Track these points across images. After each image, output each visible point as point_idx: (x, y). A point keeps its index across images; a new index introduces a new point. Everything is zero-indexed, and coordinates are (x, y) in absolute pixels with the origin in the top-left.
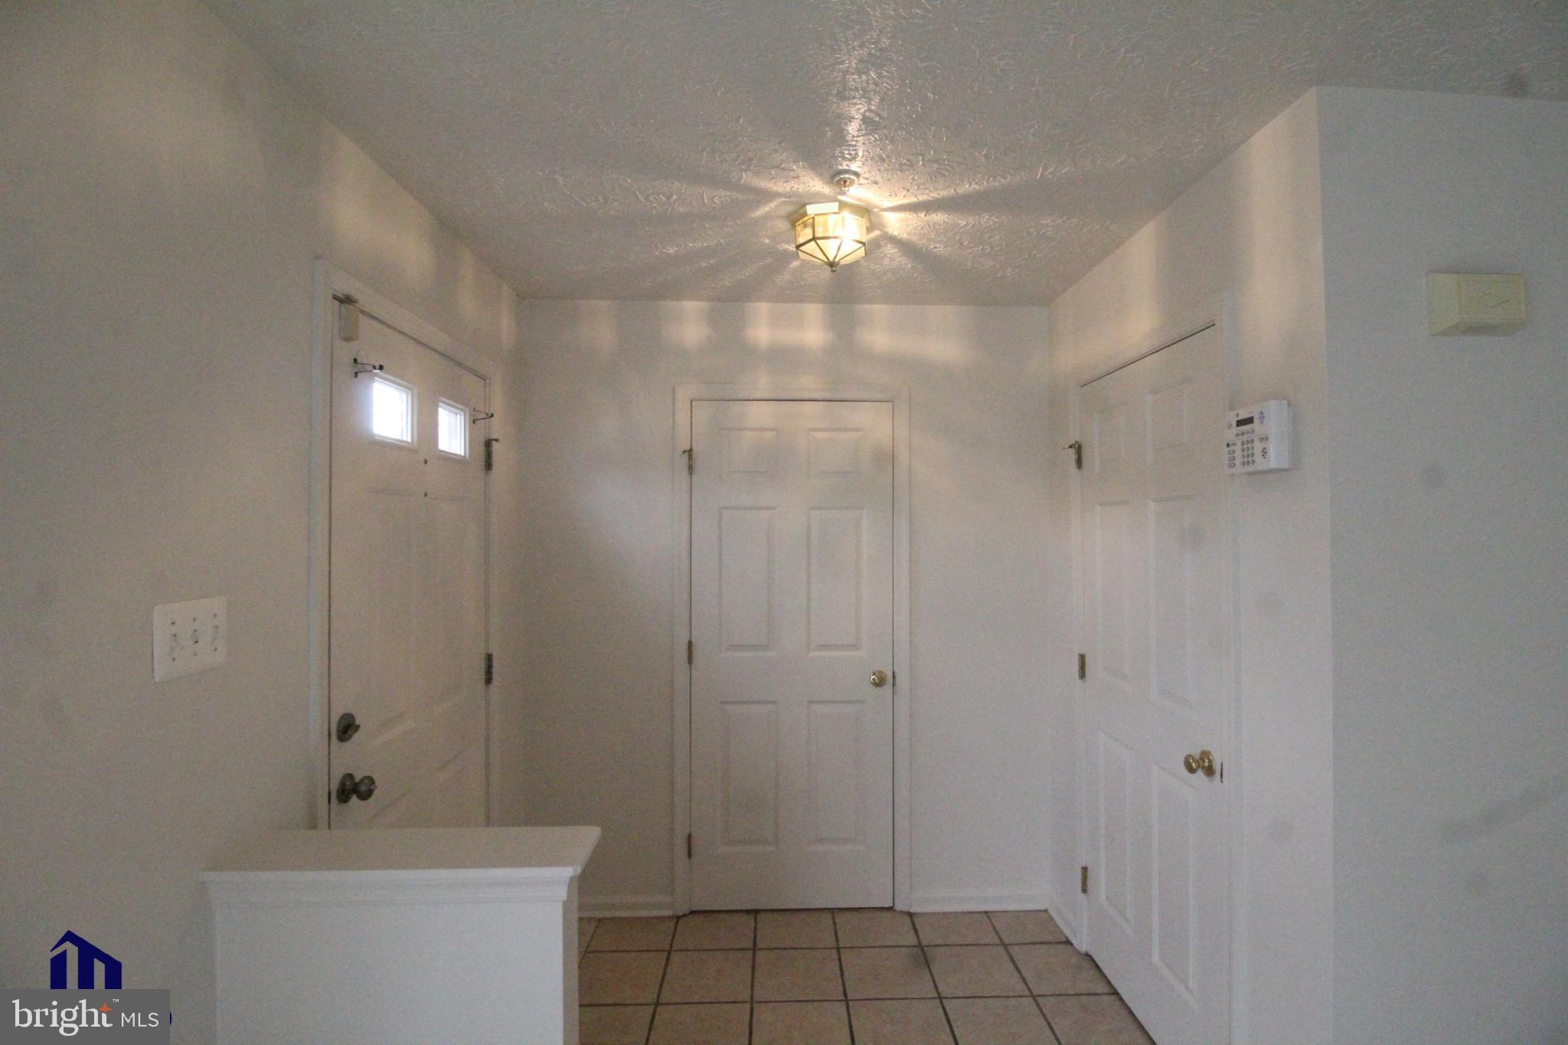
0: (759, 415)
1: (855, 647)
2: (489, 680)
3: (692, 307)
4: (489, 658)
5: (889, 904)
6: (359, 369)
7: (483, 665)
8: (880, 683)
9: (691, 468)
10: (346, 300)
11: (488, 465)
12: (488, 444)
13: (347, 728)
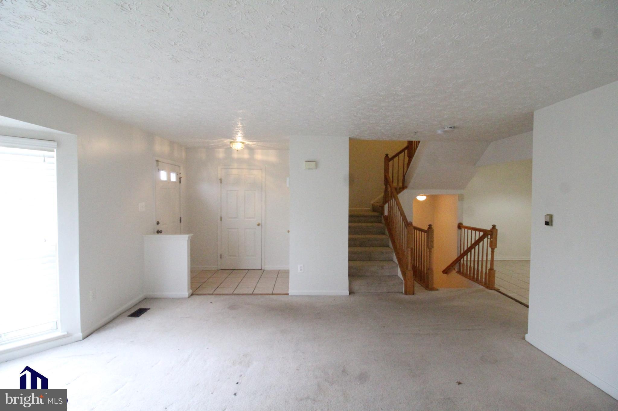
0: (235, 172)
1: (253, 218)
2: (181, 222)
3: (221, 150)
4: (181, 218)
5: (261, 268)
6: (159, 170)
7: (179, 219)
8: (259, 225)
9: (221, 182)
10: (157, 161)
11: (180, 182)
12: (180, 178)
13: (158, 223)
